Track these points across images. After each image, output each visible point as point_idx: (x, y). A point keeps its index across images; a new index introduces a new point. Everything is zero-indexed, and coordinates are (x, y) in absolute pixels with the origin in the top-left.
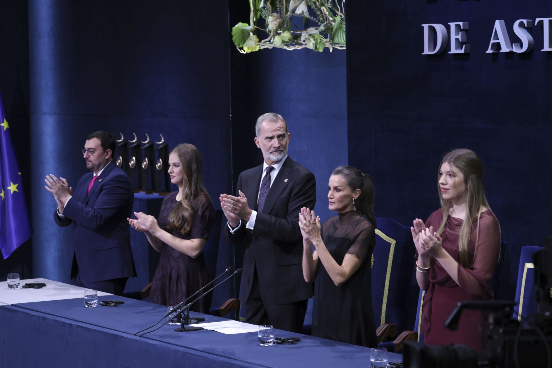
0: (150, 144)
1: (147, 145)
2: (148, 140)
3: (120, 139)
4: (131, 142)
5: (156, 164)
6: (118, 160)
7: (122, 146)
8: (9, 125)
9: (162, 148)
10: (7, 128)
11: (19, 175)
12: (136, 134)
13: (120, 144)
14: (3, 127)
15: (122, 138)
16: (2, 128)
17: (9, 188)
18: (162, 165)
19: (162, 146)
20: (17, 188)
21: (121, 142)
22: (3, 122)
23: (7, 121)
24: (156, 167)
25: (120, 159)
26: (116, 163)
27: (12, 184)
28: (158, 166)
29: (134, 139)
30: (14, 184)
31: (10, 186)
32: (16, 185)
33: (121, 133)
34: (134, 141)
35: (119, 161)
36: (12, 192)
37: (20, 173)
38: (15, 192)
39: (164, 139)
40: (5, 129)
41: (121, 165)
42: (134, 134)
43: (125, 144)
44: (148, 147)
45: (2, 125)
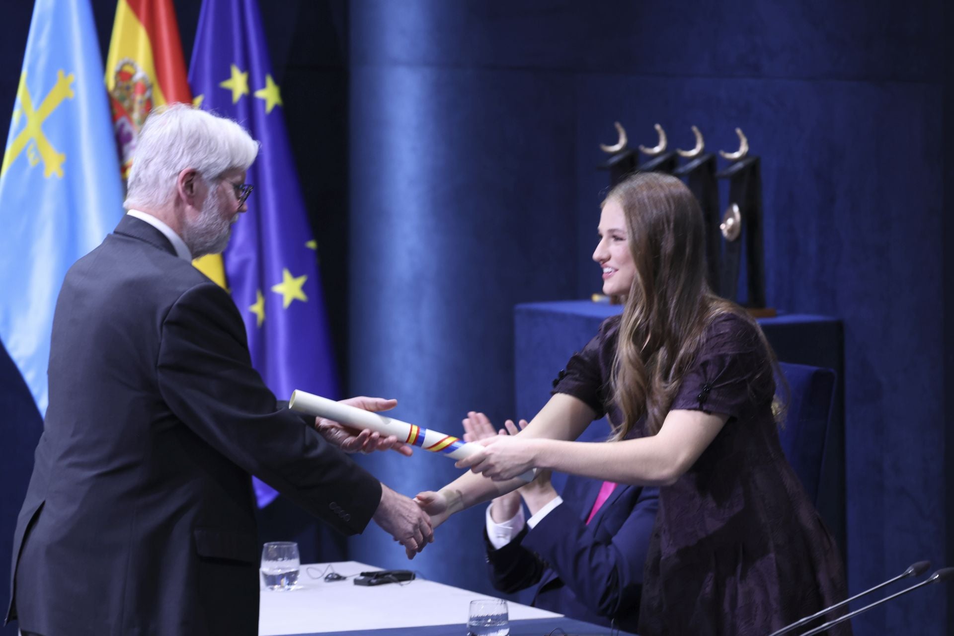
0: (705, 158)
1: (696, 163)
2: (699, 146)
3: (615, 142)
4: (649, 151)
5: (722, 220)
7: (620, 164)
9: (741, 172)
10: (276, 108)
11: (309, 250)
12: (663, 127)
13: (615, 160)
14: (264, 102)
15: (622, 141)
16: (259, 107)
17: (278, 289)
18: (739, 225)
19: (740, 165)
20: (304, 288)
21: (616, 153)
22: (264, 86)
23: (277, 82)
24: (720, 231)
27: (287, 275)
28: (729, 227)
29: (657, 144)
30: (295, 274)
31: (281, 280)
32: (301, 280)
33: (618, 126)
34: (657, 149)
36: (287, 302)
37: (312, 245)
38: (295, 302)
39: (749, 143)
40: (270, 106)
42: (658, 127)
43: (631, 158)
44: (698, 170)
45: (260, 94)
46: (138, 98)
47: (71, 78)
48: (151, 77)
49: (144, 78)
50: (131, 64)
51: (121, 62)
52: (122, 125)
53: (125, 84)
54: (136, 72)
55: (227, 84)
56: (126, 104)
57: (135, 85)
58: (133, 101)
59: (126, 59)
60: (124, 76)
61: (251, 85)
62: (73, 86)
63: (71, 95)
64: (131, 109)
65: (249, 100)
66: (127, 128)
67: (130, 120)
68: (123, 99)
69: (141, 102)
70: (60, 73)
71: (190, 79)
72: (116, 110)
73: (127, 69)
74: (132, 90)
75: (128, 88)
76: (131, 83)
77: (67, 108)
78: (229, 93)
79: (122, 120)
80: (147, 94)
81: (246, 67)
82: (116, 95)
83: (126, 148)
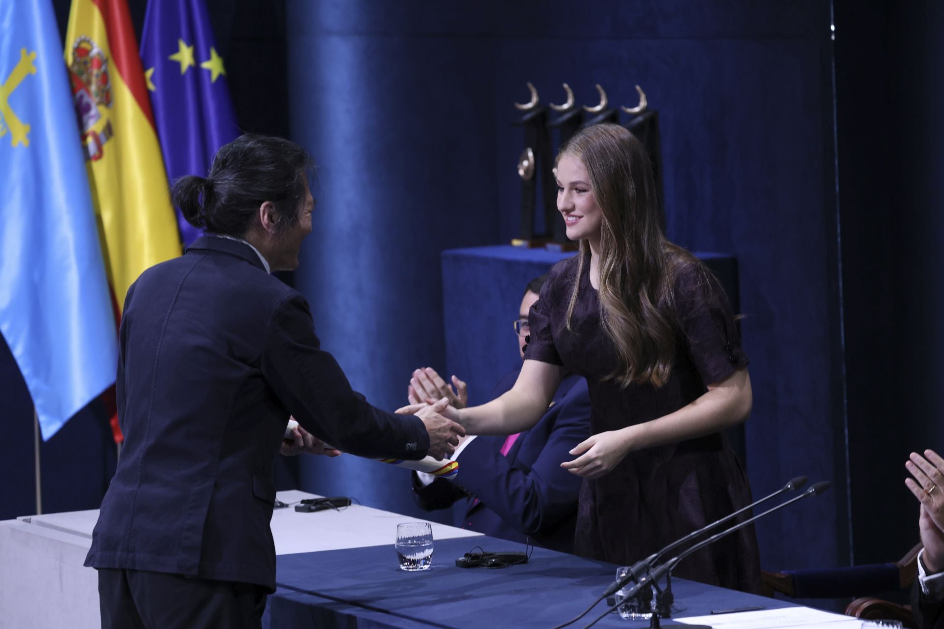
0: (609, 113)
1: (600, 118)
2: (603, 103)
3: (528, 100)
4: (558, 108)
6: (522, 161)
7: (533, 121)
8: (226, 64)
9: (642, 124)
10: (220, 77)
12: (570, 86)
13: (528, 116)
14: (209, 72)
15: (535, 99)
16: (205, 76)
19: (640, 119)
21: (529, 111)
22: (208, 58)
23: (220, 54)
25: (527, 158)
26: (517, 170)
29: (565, 101)
33: (530, 85)
34: (565, 106)
35: (526, 163)
39: (648, 99)
40: (214, 76)
41: (531, 174)
42: (566, 86)
43: (543, 115)
45: (206, 65)
46: (95, 71)
47: (33, 55)
48: (106, 53)
49: (99, 54)
50: (88, 41)
51: (78, 40)
52: (82, 97)
53: (83, 59)
54: (92, 49)
55: (175, 57)
56: (84, 78)
57: (92, 59)
58: (91, 74)
59: (83, 37)
60: (81, 52)
61: (197, 57)
62: (35, 63)
63: (34, 70)
64: (89, 83)
65: (196, 70)
66: (86, 99)
67: (88, 92)
68: (82, 73)
69: (97, 76)
70: (23, 52)
71: (141, 53)
72: (75, 84)
73: (84, 45)
74: (89, 65)
75: (85, 63)
76: (88, 59)
77: (30, 84)
78: (177, 65)
79: (81, 92)
80: (103, 68)
81: (192, 42)
82: (75, 69)
83: (85, 117)
